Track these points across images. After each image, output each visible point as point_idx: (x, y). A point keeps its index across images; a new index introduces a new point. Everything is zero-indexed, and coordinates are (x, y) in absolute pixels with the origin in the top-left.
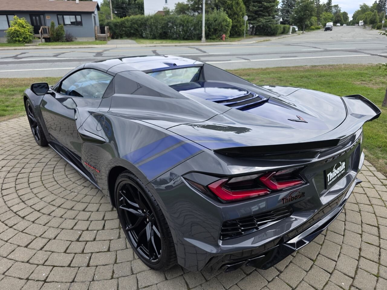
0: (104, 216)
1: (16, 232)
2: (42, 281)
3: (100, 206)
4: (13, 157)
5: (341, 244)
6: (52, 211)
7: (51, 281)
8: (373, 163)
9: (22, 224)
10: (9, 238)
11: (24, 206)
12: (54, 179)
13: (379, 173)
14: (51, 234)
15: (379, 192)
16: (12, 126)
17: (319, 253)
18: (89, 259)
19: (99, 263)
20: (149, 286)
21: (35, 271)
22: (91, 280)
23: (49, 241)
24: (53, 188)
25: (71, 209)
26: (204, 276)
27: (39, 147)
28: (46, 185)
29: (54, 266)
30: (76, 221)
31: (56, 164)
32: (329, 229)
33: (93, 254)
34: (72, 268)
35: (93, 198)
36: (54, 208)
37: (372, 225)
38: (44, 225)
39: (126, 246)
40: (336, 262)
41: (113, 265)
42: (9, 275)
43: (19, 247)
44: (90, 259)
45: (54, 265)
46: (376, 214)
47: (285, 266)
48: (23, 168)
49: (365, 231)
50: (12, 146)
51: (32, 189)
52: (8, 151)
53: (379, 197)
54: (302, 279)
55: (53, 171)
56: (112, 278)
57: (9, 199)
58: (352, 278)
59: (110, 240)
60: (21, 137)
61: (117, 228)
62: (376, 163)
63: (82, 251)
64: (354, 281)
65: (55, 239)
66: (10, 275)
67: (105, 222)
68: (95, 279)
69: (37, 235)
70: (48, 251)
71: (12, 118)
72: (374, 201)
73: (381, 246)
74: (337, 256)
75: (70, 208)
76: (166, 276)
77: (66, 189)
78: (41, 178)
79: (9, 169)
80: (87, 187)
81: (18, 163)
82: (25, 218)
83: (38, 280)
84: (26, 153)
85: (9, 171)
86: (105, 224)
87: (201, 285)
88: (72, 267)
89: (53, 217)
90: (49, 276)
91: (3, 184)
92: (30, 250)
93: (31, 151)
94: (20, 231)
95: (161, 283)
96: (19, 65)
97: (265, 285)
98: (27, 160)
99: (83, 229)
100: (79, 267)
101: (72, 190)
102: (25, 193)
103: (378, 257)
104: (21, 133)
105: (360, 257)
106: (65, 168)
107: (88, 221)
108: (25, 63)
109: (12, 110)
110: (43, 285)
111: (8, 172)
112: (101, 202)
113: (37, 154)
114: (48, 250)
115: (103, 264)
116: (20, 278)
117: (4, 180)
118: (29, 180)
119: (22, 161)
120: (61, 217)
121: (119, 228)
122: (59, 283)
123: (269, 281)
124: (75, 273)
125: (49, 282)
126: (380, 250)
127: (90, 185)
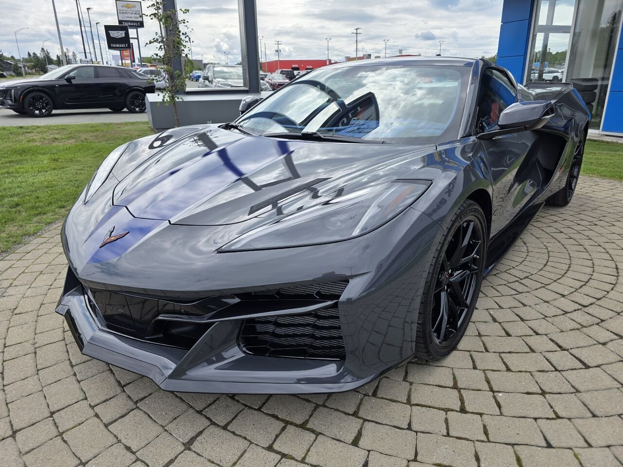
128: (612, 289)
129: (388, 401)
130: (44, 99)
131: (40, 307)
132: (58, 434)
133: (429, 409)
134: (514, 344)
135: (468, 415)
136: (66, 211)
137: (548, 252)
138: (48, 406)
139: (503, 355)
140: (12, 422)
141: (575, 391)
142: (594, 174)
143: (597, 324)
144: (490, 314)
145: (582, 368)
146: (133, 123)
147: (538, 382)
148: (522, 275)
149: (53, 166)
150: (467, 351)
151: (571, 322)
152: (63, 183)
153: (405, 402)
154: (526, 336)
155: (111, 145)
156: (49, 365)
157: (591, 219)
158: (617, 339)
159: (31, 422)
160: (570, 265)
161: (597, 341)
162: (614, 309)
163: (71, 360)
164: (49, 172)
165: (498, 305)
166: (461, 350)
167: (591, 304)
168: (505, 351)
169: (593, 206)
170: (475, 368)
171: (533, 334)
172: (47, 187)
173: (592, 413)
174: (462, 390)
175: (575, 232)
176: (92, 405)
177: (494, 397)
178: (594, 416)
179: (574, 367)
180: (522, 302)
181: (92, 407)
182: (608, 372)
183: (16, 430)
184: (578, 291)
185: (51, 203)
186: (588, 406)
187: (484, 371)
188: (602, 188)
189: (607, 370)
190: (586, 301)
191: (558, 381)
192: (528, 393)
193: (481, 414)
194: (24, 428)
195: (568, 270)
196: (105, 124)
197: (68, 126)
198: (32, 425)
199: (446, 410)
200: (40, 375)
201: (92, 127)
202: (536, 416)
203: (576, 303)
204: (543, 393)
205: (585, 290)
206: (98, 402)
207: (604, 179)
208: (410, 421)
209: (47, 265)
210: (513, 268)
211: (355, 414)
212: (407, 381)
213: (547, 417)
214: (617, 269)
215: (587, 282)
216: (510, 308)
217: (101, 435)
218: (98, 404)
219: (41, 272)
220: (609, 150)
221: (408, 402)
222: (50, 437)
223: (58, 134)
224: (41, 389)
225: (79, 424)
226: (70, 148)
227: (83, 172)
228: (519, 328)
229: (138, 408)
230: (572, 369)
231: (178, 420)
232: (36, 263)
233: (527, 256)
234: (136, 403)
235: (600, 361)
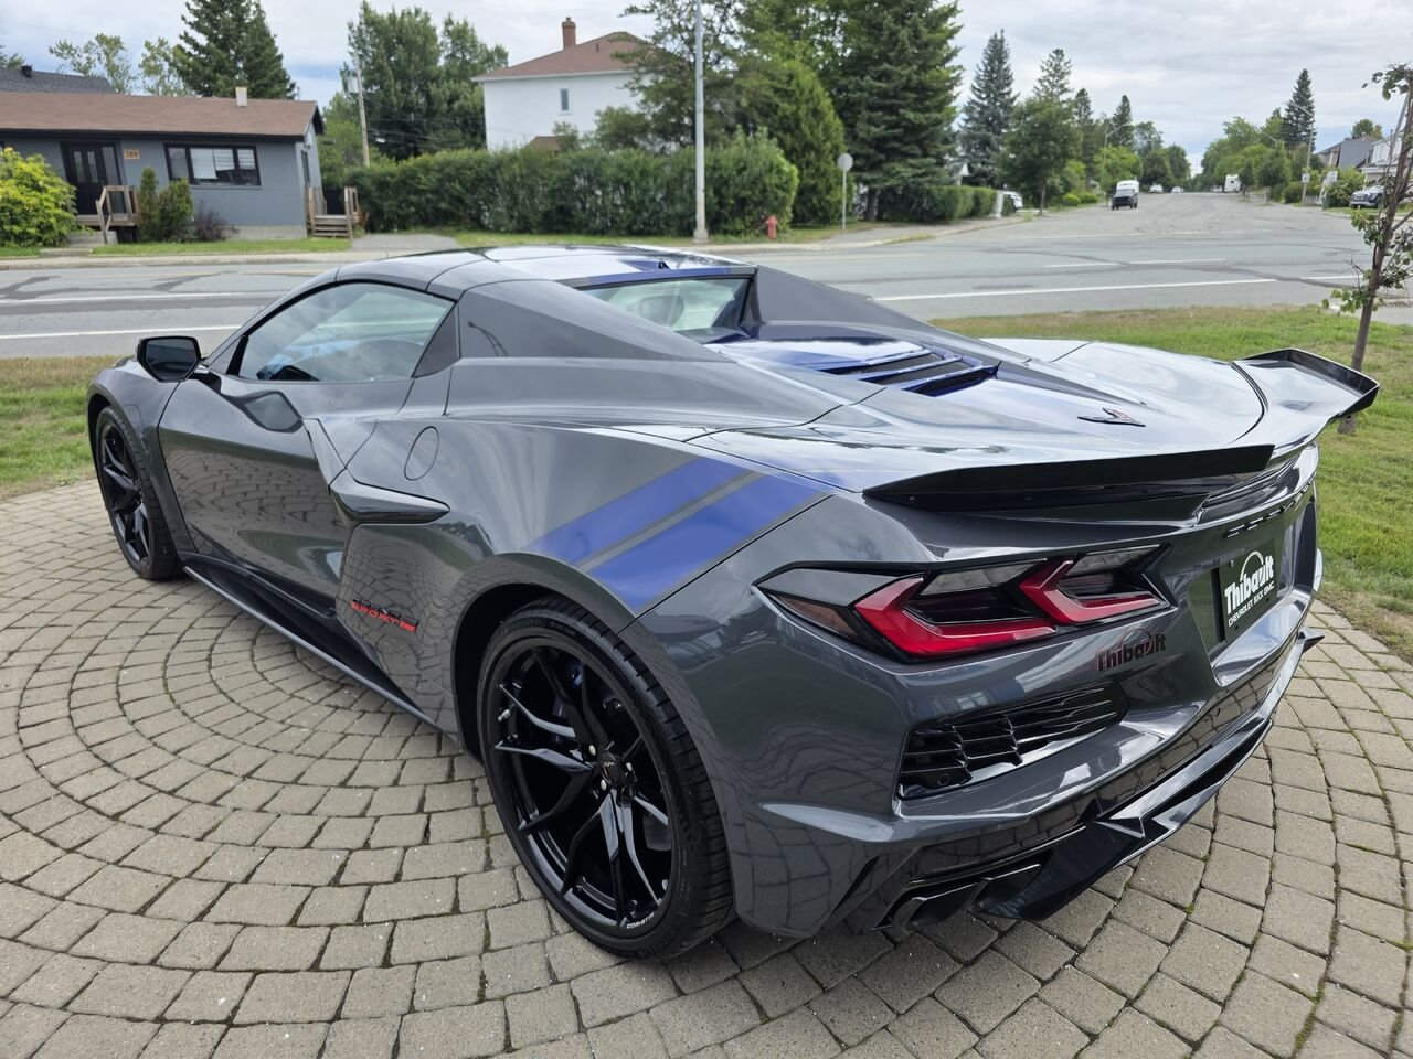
0: (423, 801)
1: (95, 865)
2: (219, 1022)
3: (402, 767)
4: (46, 619)
5: (1270, 852)
6: (223, 790)
7: (253, 1021)
8: (1339, 603)
9: (114, 840)
10: (68, 887)
11: (113, 778)
12: (216, 685)
13: (1361, 634)
14: (230, 865)
15: (1372, 692)
16: (30, 519)
17: (1201, 886)
18: (385, 941)
19: (426, 954)
20: (620, 1018)
21: (188, 992)
22: (405, 1010)
23: (226, 889)
24: (217, 716)
25: (295, 782)
26: (812, 976)
27: (142, 584)
28: (185, 707)
29: (257, 972)
30: (319, 821)
31: (216, 639)
32: (1221, 809)
33: (400, 924)
34: (325, 974)
35: (371, 743)
36: (230, 782)
37: (1365, 791)
38: (201, 839)
39: (519, 892)
40: (1263, 909)
41: (480, 956)
42: (85, 1010)
43: (112, 915)
44: (391, 940)
45: (256, 966)
46: (1371, 757)
47: (1092, 929)
48: (91, 654)
49: (1344, 811)
50: (38, 584)
51: (133, 722)
52: (26, 598)
53: (1375, 708)
54: (1155, 969)
55: (209, 659)
56: (482, 999)
57: (52, 757)
58: (1323, 956)
59: (457, 877)
60: (66, 552)
61: (476, 838)
62: (1346, 605)
63: (355, 915)
64: (1333, 967)
65: (246, 880)
66: (89, 1009)
67: (429, 819)
68: (417, 1005)
69: (176, 873)
70: (225, 923)
71: (24, 493)
72: (1357, 720)
73: (1403, 855)
74: (1263, 892)
75: (291, 780)
76: (679, 984)
77: (266, 719)
78: (166, 685)
79: (37, 658)
80: (344, 708)
81: (69, 637)
82: (123, 817)
83: (205, 1022)
84: (95, 605)
85: (39, 666)
86: (431, 826)
87: (807, 1004)
88: (328, 971)
89: (229, 810)
90: (243, 1004)
91: (20, 708)
92: (158, 922)
93: (114, 598)
94: (109, 863)
95: (664, 1006)
96: (28, 317)
97: (1032, 993)
98: (104, 629)
99: (349, 846)
100: (353, 971)
101: (289, 720)
102: (109, 737)
103: (1398, 888)
104: (66, 540)
105: (1338, 890)
106: (251, 650)
107: (362, 819)
108: (49, 312)
109: (21, 466)
110: (223, 1036)
111: (34, 668)
112: (405, 754)
113: (140, 608)
114: (226, 920)
115: (442, 956)
116: (129, 1019)
117: (22, 695)
118: (118, 693)
119: (83, 632)
120: (260, 810)
121: (482, 837)
122: (284, 1027)
123: (1044, 978)
124: (341, 989)
125: (244, 1026)
126: (1401, 868)
127: (356, 701)
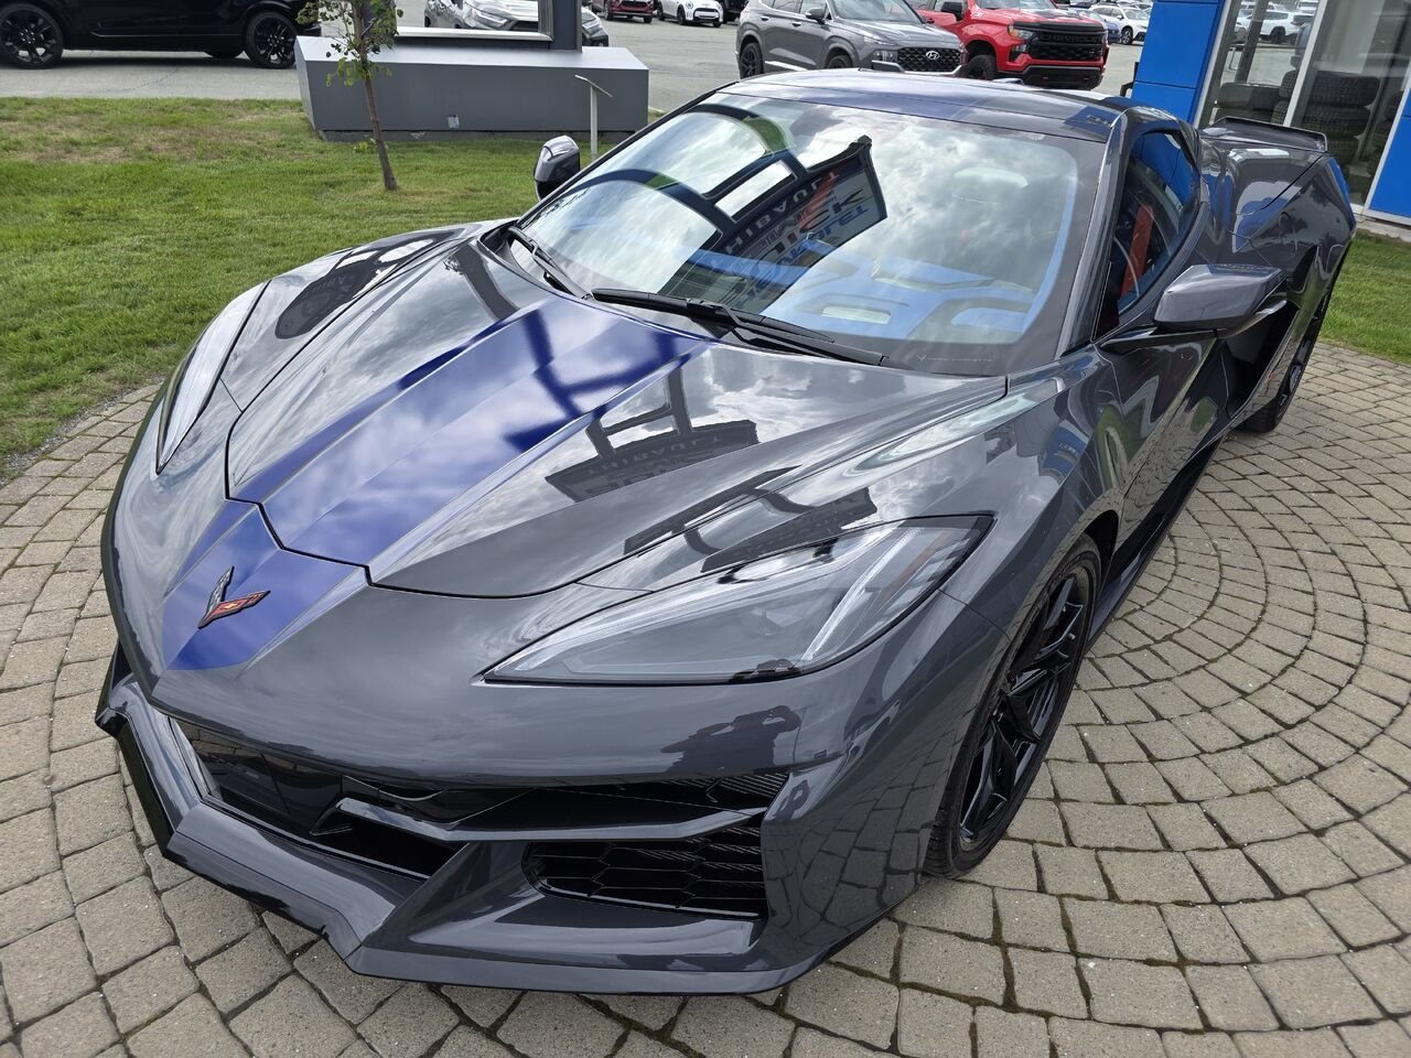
128: (1350, 682)
129: (849, 973)
130: (41, 21)
131: (59, 672)
132: (116, 1038)
133: (937, 997)
134: (1129, 826)
135: (1021, 1018)
136: (108, 381)
137: (1221, 565)
138: (90, 959)
139: (1104, 856)
140: (11, 1001)
141: (1248, 959)
142: (1341, 340)
143: (1310, 777)
144: (1082, 739)
145: (1268, 899)
146: (264, 104)
147: (1174, 932)
148: (1160, 631)
149: (73, 235)
150: (1027, 841)
151: (1255, 767)
152: (98, 293)
153: (888, 976)
154: (1156, 804)
155: (213, 172)
156: (86, 842)
157: (1322, 475)
158: (1349, 821)
159: (54, 1003)
160: (1265, 605)
161: (1306, 825)
162: (1349, 739)
163: (139, 831)
164: (61, 253)
165: (1101, 713)
166: (1014, 839)
167: (1302, 721)
168: (1108, 845)
169: (1328, 435)
170: (1041, 889)
171: (1172, 799)
172: (59, 302)
173: (1279, 1019)
174: (1010, 949)
175: (1284, 510)
176: (192, 958)
177: (1078, 971)
178: (1283, 1027)
179: (1251, 896)
180: (1154, 706)
181: (192, 966)
182: (1321, 910)
183: (21, 1023)
184: (1275, 682)
185: (68, 357)
186: (1272, 1000)
187: (1060, 897)
188: (1354, 383)
189: (1319, 905)
190: (1292, 712)
191: (1216, 931)
192: (1150, 962)
193: (1047, 1016)
194: (38, 1019)
195: (1259, 621)
196: (196, 103)
197: (104, 102)
198: (56, 1011)
199: (975, 1002)
200: (68, 870)
201: (162, 110)
202: (1162, 1023)
203: (1271, 715)
204: (1182, 963)
205: (1293, 680)
206: (203, 952)
207: (1361, 353)
208: (896, 1030)
209: (68, 544)
210: (1142, 607)
211: (778, 1008)
212: (895, 920)
213: (1184, 1026)
214: (1365, 622)
215: (1297, 658)
216: (1126, 724)
217: (213, 1046)
218: (205, 959)
219: (57, 565)
220: (1382, 263)
221: (894, 978)
222: (100, 1047)
223: (80, 126)
224: (69, 911)
225: (164, 1012)
226: (110, 176)
227: (145, 256)
228: (1141, 784)
229: (294, 971)
230: (1246, 901)
231: (386, 1008)
232: (42, 538)
233: (1174, 574)
234: (291, 957)
235: (1306, 879)
